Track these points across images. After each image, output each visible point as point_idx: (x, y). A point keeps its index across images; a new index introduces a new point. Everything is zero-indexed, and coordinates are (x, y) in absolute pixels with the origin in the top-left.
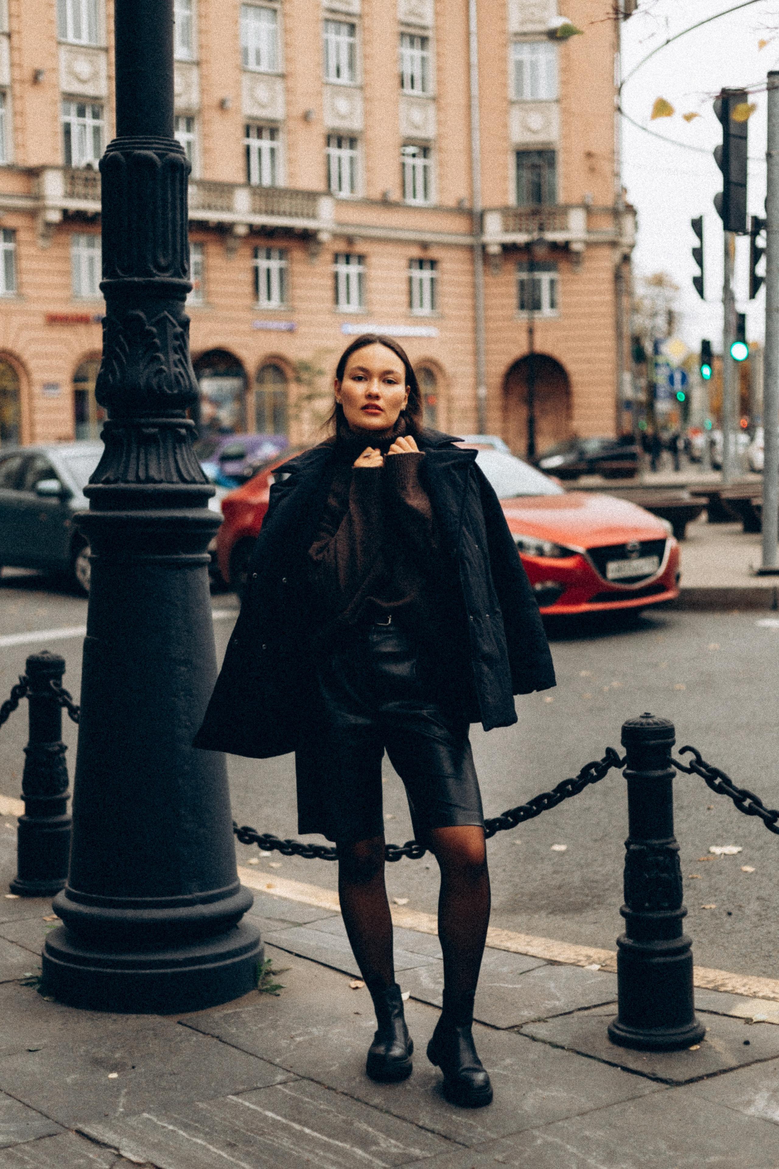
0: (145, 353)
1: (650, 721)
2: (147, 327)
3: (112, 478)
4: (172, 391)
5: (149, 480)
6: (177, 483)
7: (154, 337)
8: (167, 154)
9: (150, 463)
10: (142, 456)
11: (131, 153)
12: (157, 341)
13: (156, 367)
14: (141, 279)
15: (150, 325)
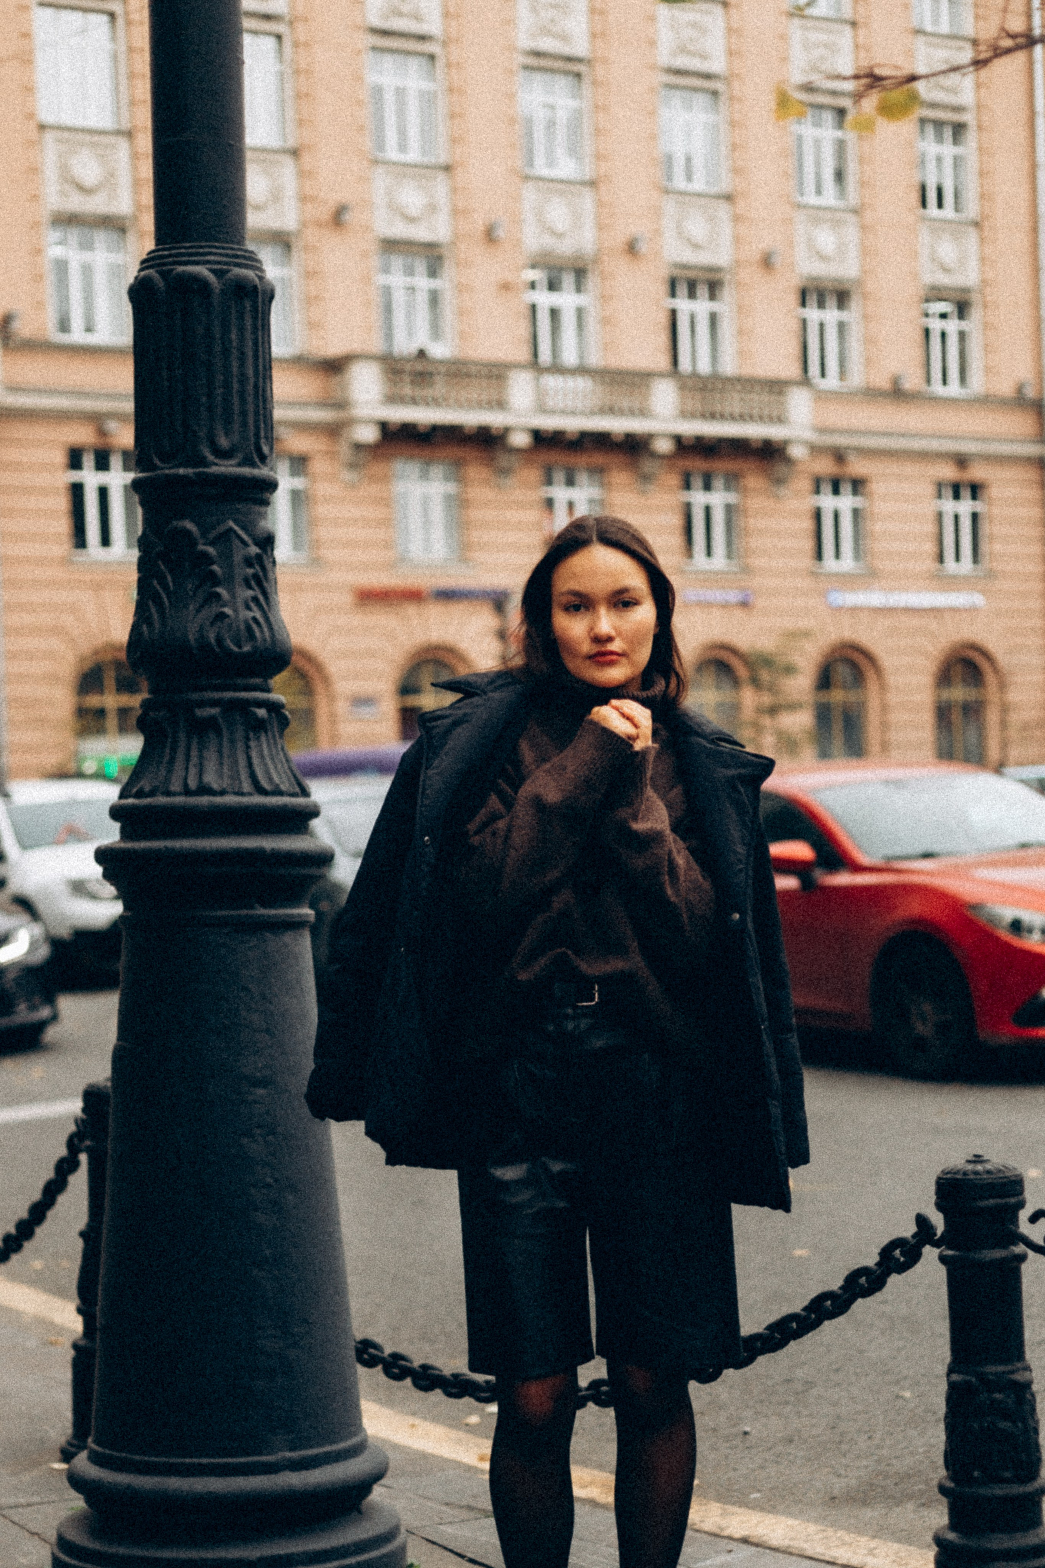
0: (198, 587)
1: (979, 1168)
2: (201, 547)
3: (147, 789)
4: (240, 647)
5: (204, 790)
6: (250, 794)
7: (213, 563)
8: (228, 271)
9: (206, 763)
10: (194, 753)
11: (172, 271)
12: (215, 568)
13: (215, 609)
14: (190, 471)
15: (205, 544)
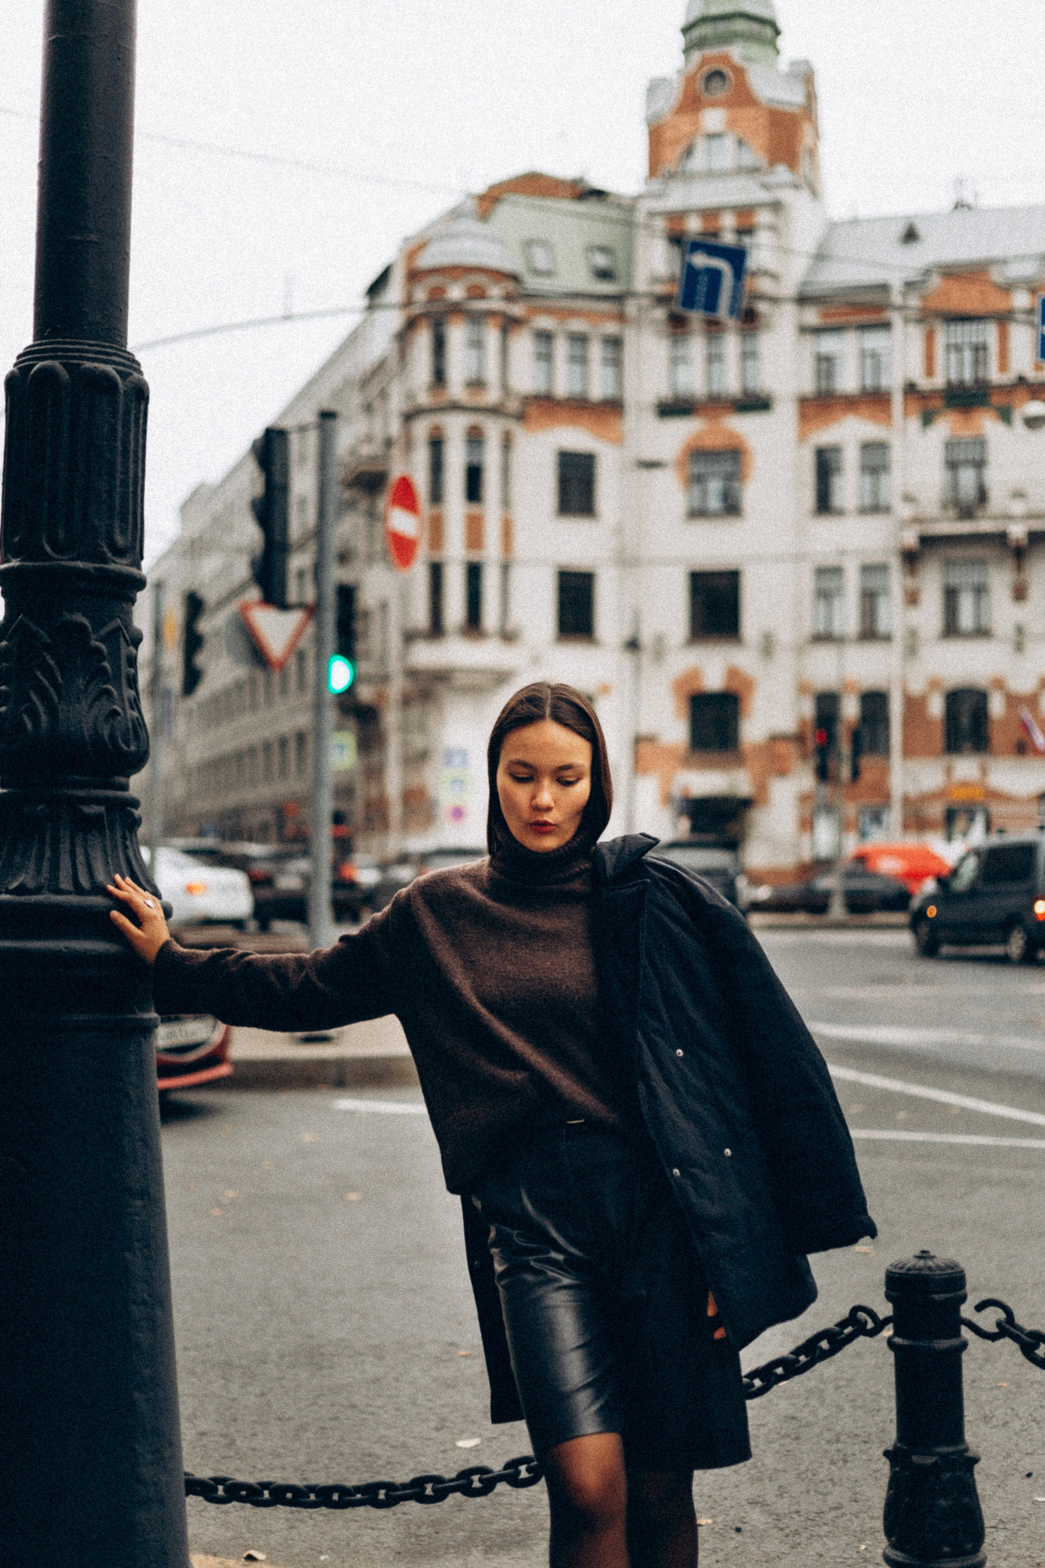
0: (89, 682)
1: (930, 1263)
2: (95, 643)
3: (31, 885)
4: (128, 746)
7: (104, 660)
8: (131, 374)
9: (93, 861)
10: (79, 851)
11: (79, 365)
12: (106, 664)
13: (104, 706)
14: (89, 566)
15: (96, 640)
